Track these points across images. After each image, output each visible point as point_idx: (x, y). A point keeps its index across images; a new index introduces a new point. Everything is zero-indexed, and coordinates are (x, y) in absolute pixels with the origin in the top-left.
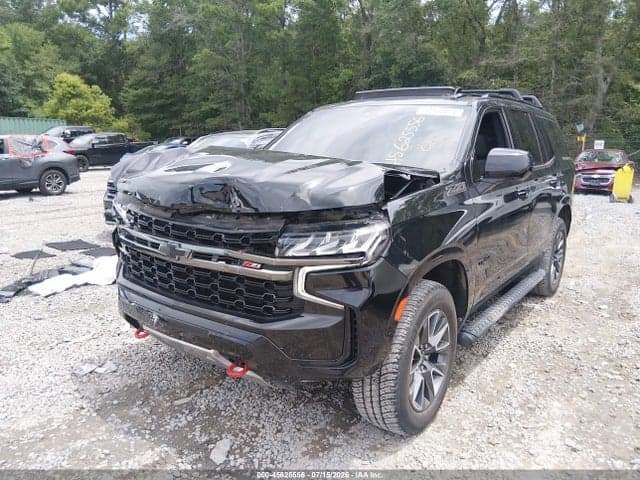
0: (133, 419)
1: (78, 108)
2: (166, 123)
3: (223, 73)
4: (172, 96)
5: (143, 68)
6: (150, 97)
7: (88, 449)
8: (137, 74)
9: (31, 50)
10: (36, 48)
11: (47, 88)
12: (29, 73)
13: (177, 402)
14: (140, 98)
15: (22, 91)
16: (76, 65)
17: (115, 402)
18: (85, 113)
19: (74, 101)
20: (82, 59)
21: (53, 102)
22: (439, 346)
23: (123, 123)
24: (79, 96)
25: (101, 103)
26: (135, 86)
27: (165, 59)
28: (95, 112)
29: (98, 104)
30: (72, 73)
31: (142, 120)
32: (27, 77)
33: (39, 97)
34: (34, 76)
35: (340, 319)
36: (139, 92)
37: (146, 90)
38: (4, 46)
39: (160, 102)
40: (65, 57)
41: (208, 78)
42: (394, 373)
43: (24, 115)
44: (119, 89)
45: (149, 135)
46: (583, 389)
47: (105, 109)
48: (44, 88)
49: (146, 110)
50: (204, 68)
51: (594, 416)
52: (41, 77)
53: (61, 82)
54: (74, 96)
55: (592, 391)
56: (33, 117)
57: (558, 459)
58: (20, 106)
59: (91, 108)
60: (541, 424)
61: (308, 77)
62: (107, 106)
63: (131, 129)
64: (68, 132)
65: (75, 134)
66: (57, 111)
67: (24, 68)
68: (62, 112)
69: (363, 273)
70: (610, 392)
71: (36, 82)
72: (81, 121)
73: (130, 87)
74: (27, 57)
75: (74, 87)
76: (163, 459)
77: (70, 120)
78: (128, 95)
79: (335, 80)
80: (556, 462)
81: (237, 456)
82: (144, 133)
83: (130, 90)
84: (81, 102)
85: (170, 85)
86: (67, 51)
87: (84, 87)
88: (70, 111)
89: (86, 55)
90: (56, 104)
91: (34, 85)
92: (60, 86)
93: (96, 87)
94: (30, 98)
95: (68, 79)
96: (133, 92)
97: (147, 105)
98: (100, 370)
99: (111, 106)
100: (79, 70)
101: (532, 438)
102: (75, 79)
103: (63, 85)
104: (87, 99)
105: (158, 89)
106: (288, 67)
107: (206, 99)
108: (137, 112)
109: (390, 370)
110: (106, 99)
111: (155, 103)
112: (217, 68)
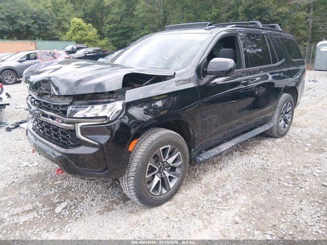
0: (32, 189)
1: (82, 36)
2: (124, 42)
3: (151, 14)
4: (126, 28)
5: (113, 14)
6: (117, 29)
7: (6, 201)
8: (111, 17)
9: (60, 7)
10: (62, 6)
11: (68, 26)
12: (59, 18)
13: (56, 183)
14: (112, 29)
15: (56, 28)
16: (81, 13)
17: (29, 181)
18: (84, 38)
19: (79, 32)
20: (84, 10)
21: (70, 32)
22: (172, 163)
23: (103, 42)
24: (82, 29)
25: (92, 32)
26: (110, 23)
27: (123, 8)
28: (89, 37)
29: (91, 33)
30: (79, 17)
31: (112, 41)
32: (59, 20)
33: (65, 30)
34: (62, 20)
35: (97, 149)
36: (112, 26)
37: (115, 25)
38: (48, 5)
39: (121, 31)
40: (76, 9)
41: (144, 17)
42: (133, 177)
43: (57, 39)
44: (103, 25)
45: (116, 48)
46: (265, 191)
47: (94, 35)
48: (66, 25)
49: (115, 36)
50: (142, 12)
51: (262, 206)
52: (66, 20)
53: (73, 22)
54: (80, 29)
55: (270, 192)
56: (61, 40)
57: (224, 227)
58: (56, 35)
59: (87, 35)
60: (228, 207)
61: (195, 14)
62: (96, 34)
63: (107, 45)
64: (75, 47)
65: (78, 49)
66: (71, 37)
67: (57, 16)
68: (74, 38)
69: (107, 126)
70: (280, 193)
71: (63, 22)
72: (83, 42)
73: (108, 23)
74: (59, 10)
75: (79, 24)
76: (34, 208)
77: (77, 42)
78: (107, 28)
79: (209, 15)
80: (222, 229)
81: (67, 210)
82: (113, 47)
83: (107, 25)
84: (82, 32)
85: (126, 22)
86: (78, 6)
87: (84, 25)
88: (78, 37)
89: (86, 8)
90: (71, 34)
91: (62, 24)
92: (73, 25)
93: (90, 25)
94: (60, 30)
95: (77, 21)
96: (108, 26)
97: (115, 33)
98: (31, 165)
99: (97, 34)
100: (83, 16)
101: (218, 214)
102: (80, 21)
103: (75, 24)
104: (86, 30)
105: (120, 24)
106: (184, 9)
107: (143, 29)
108: (110, 37)
109: (132, 175)
110: (95, 30)
111: (119, 32)
112: (149, 11)
